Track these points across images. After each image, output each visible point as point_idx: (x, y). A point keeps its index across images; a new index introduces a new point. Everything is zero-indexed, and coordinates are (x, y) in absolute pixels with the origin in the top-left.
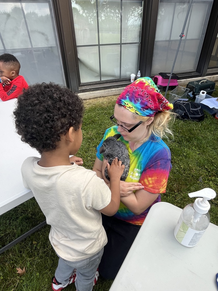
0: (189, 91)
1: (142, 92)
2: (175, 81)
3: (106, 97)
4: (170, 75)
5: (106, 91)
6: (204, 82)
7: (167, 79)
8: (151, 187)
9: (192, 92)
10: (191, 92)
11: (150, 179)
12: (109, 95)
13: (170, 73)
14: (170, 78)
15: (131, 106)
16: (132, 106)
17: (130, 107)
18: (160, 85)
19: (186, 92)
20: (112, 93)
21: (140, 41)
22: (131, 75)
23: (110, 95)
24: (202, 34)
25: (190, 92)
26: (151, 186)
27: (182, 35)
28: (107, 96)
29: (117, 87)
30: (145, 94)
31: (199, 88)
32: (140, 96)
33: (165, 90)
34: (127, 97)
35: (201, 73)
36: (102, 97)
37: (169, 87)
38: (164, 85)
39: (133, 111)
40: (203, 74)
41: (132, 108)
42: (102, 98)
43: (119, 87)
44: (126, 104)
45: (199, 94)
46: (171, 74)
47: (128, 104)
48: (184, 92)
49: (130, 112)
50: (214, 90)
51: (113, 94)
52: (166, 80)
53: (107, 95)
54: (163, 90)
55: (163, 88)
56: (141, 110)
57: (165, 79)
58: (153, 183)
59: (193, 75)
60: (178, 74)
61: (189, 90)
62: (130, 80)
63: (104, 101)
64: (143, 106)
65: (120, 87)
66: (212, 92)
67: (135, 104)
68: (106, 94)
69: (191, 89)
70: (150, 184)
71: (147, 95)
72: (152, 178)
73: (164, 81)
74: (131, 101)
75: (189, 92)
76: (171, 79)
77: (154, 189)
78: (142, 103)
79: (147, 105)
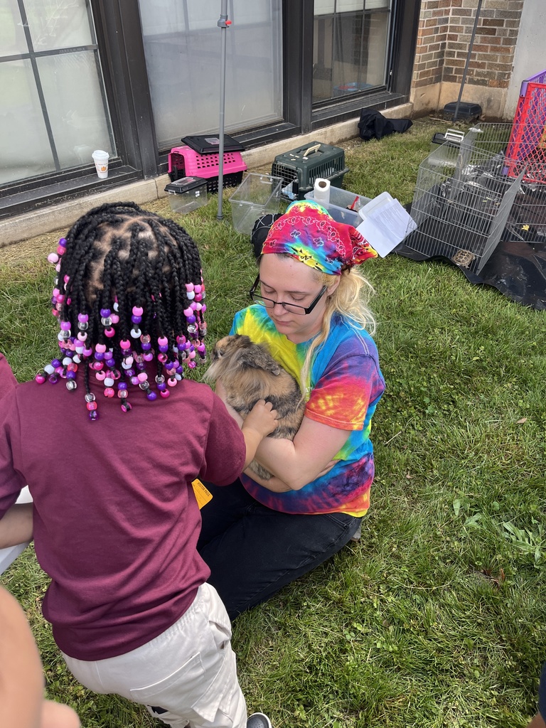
0: (283, 183)
1: (322, 225)
2: (235, 155)
3: (23, 240)
4: (220, 142)
5: (21, 221)
6: (314, 152)
7: (211, 154)
8: (331, 416)
9: (290, 185)
10: (287, 184)
11: (329, 397)
12: (34, 232)
13: (217, 136)
14: (221, 150)
15: (308, 255)
16: (310, 253)
17: (306, 256)
18: (195, 177)
19: (273, 187)
20: (45, 224)
21: (94, 42)
22: (93, 156)
23: (39, 230)
24: (274, 10)
25: (284, 185)
26: (330, 412)
27: (224, 20)
28: (30, 238)
29: (57, 202)
30: (329, 229)
31: (308, 169)
32: (320, 233)
33: (212, 188)
34: (296, 237)
35: (299, 122)
36: (11, 244)
37: (225, 177)
38: (208, 174)
39: (311, 263)
40: (303, 126)
41: (311, 257)
42: (14, 248)
43: (63, 201)
44: (297, 251)
45: (313, 189)
46: (221, 137)
47: (301, 251)
48: (269, 188)
49: (307, 267)
50: (346, 170)
51: (48, 228)
52: (209, 157)
53: (25, 236)
54: (208, 188)
55: (208, 185)
56: (326, 260)
57: (206, 154)
58: (335, 407)
59: (278, 131)
60: (235, 134)
61: (281, 182)
62: (95, 171)
63: (23, 255)
64: (329, 253)
65: (68, 200)
66: (342, 176)
67: (314, 249)
68: (23, 232)
69: (286, 176)
70: (329, 409)
71: (333, 230)
72: (335, 397)
73: (205, 161)
74: (306, 244)
75: (283, 187)
76: (225, 152)
77: (337, 419)
78: (327, 247)
79: (335, 251)
